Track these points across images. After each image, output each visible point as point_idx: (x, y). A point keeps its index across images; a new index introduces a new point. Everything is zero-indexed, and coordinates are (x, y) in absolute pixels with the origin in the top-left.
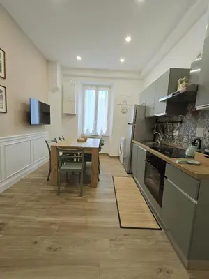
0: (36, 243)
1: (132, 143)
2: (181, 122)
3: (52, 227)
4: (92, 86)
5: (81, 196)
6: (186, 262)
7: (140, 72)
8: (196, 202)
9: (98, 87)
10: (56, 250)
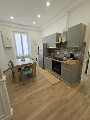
0: (32, 103)
1: (43, 57)
2: (59, 50)
3: (33, 96)
4: (18, 32)
5: (33, 82)
6: (69, 84)
7: (40, 28)
8: (71, 71)
9: (21, 33)
10: (40, 101)
